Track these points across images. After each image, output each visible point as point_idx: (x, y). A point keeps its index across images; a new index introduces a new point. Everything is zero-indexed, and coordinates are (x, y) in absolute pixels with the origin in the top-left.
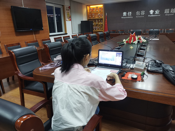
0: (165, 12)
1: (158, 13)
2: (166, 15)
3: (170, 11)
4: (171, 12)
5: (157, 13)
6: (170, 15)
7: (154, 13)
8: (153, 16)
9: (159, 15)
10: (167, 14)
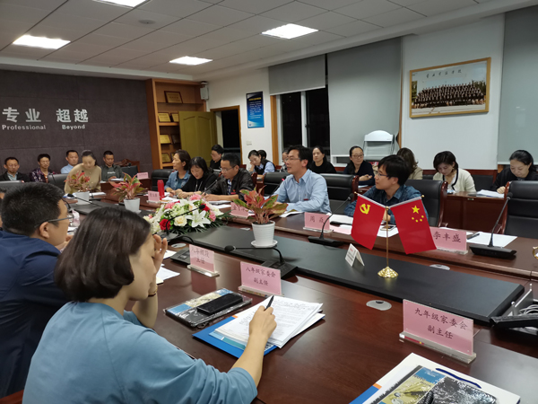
0: (59, 119)
1: (35, 120)
2: (64, 127)
3: (72, 117)
4: (77, 119)
5: (32, 120)
6: (75, 127)
7: (22, 119)
8: (19, 128)
9: (42, 128)
10: (67, 124)
